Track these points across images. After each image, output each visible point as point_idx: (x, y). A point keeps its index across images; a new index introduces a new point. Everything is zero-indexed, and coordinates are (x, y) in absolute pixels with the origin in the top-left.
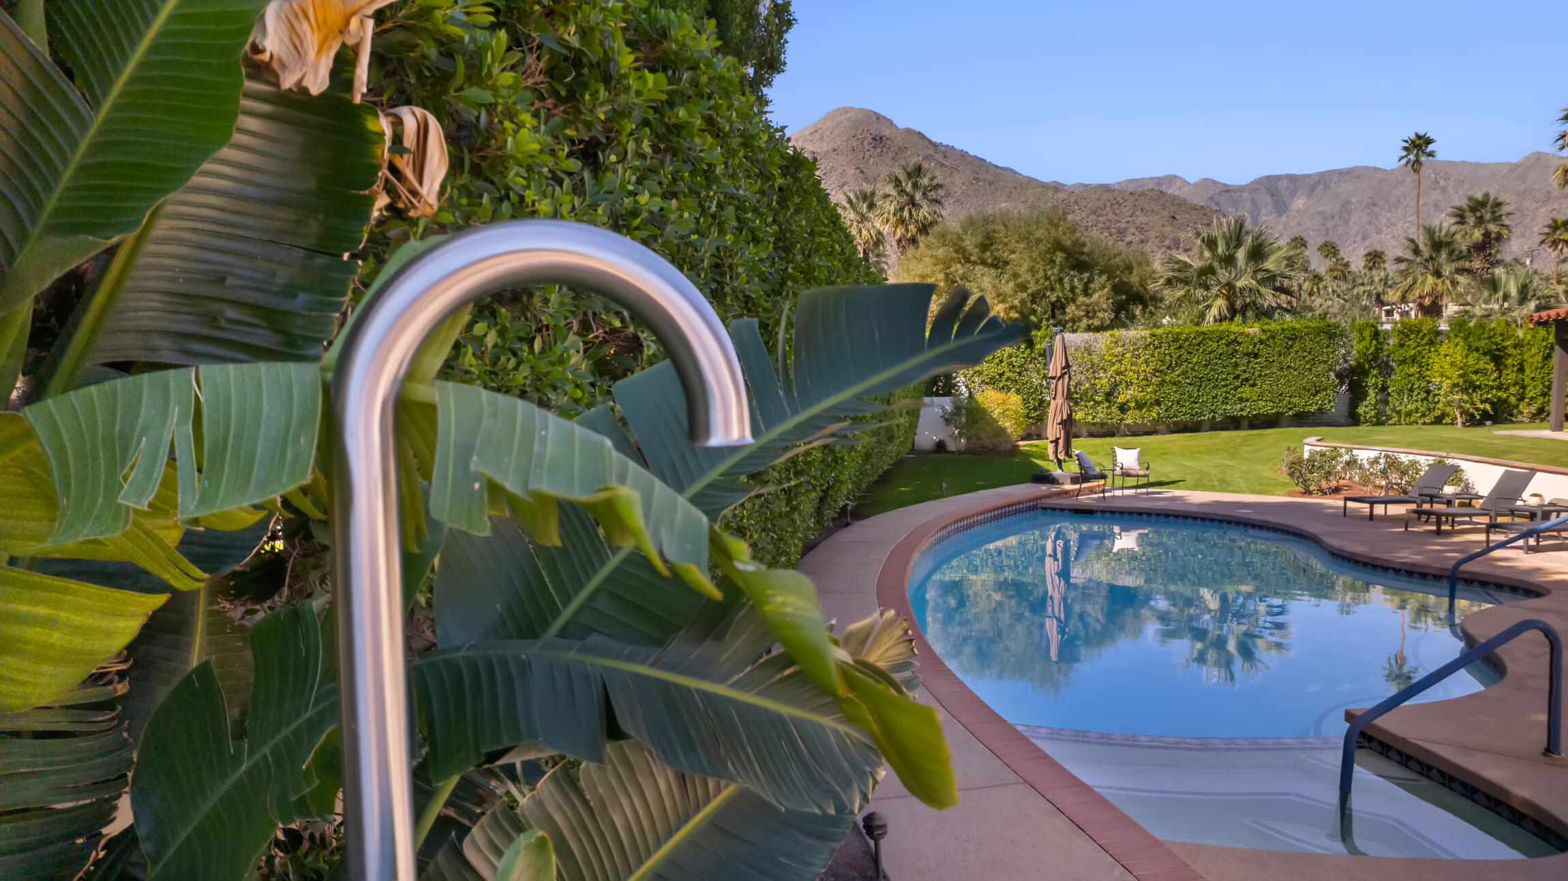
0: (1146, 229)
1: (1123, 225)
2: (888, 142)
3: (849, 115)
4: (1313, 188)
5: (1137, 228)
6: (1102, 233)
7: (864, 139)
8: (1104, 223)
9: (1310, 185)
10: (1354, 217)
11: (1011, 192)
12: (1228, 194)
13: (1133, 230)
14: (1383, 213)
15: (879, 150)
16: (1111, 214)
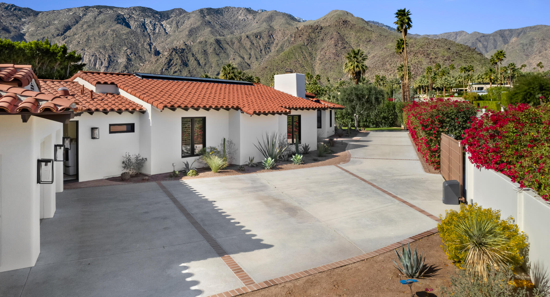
0: (437, 53)
1: (429, 52)
2: (349, 23)
3: (337, 13)
4: (519, 34)
5: (434, 53)
6: (421, 55)
7: (340, 22)
8: (422, 51)
9: (518, 33)
10: (536, 44)
11: (393, 40)
12: (484, 37)
13: (433, 54)
14: (548, 43)
15: (345, 26)
16: (426, 48)
